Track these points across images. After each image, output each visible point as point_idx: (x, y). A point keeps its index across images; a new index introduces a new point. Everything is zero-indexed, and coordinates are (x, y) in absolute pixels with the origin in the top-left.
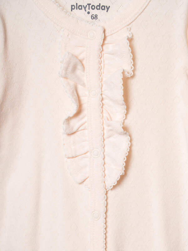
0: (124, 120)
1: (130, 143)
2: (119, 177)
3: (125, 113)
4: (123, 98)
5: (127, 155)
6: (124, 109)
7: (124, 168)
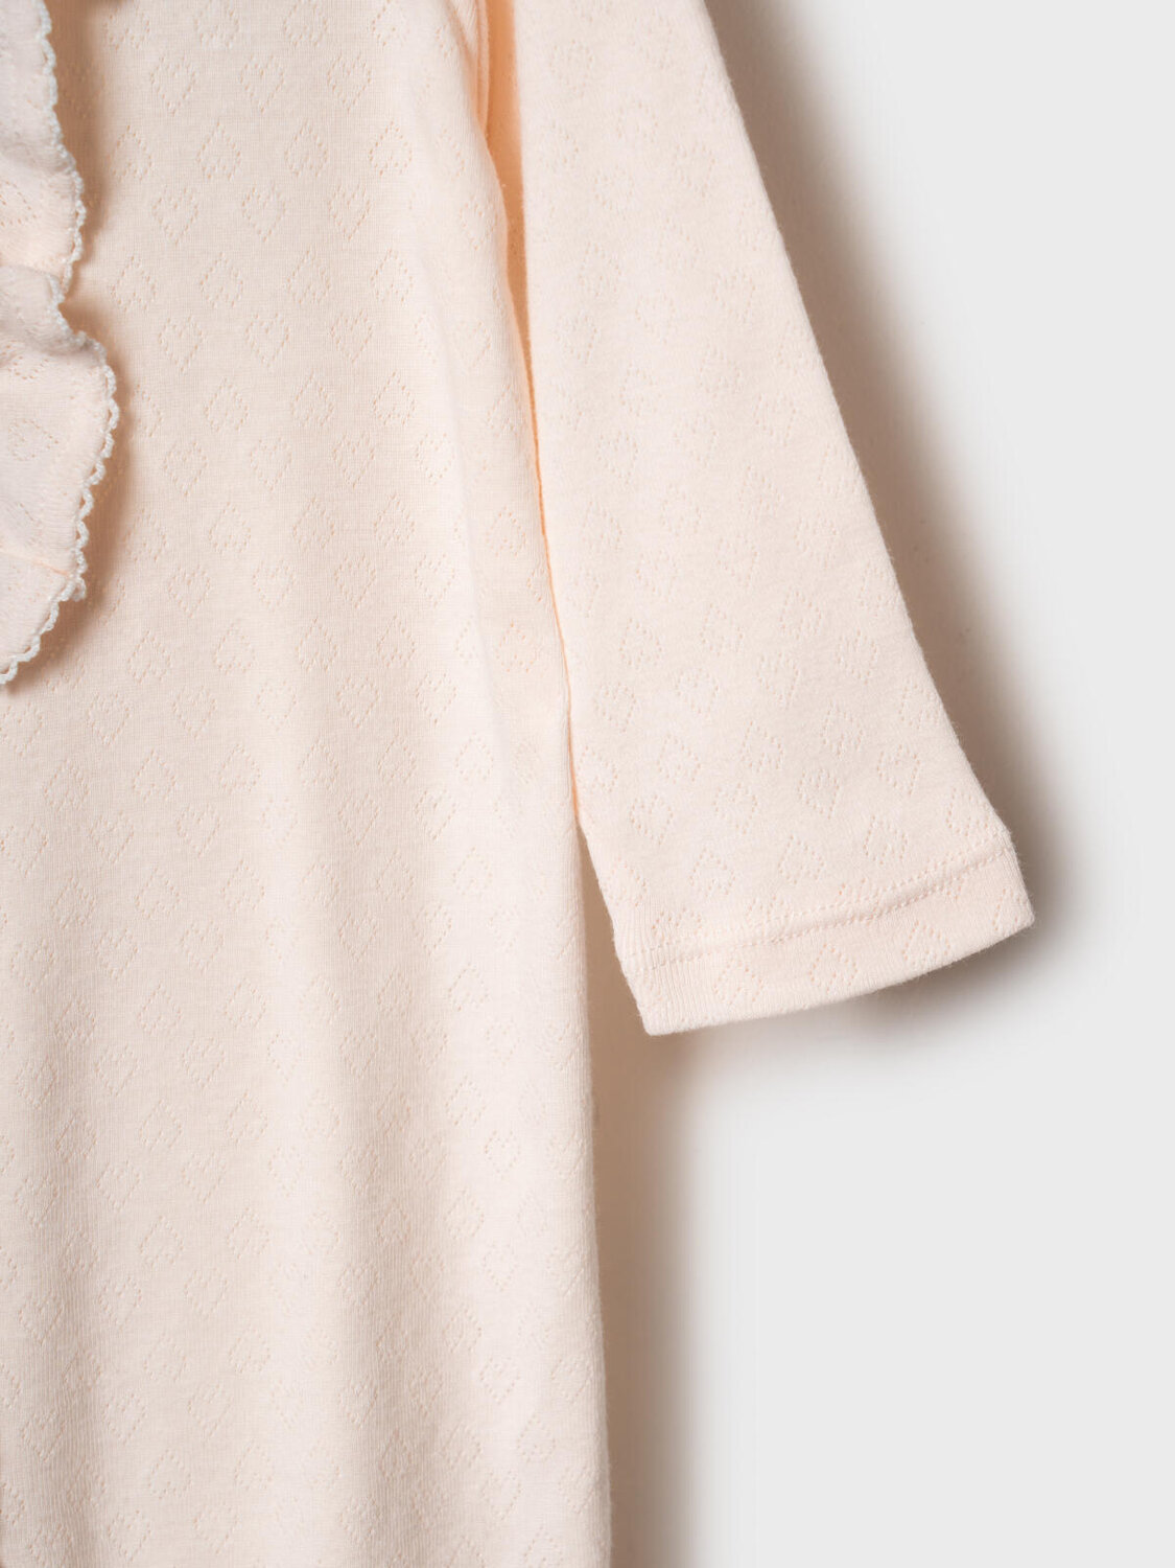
0: (76, 266)
1: (115, 409)
2: (55, 614)
3: (80, 223)
4: (54, 122)
5: (95, 480)
6: (74, 195)
7: (81, 560)
